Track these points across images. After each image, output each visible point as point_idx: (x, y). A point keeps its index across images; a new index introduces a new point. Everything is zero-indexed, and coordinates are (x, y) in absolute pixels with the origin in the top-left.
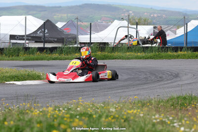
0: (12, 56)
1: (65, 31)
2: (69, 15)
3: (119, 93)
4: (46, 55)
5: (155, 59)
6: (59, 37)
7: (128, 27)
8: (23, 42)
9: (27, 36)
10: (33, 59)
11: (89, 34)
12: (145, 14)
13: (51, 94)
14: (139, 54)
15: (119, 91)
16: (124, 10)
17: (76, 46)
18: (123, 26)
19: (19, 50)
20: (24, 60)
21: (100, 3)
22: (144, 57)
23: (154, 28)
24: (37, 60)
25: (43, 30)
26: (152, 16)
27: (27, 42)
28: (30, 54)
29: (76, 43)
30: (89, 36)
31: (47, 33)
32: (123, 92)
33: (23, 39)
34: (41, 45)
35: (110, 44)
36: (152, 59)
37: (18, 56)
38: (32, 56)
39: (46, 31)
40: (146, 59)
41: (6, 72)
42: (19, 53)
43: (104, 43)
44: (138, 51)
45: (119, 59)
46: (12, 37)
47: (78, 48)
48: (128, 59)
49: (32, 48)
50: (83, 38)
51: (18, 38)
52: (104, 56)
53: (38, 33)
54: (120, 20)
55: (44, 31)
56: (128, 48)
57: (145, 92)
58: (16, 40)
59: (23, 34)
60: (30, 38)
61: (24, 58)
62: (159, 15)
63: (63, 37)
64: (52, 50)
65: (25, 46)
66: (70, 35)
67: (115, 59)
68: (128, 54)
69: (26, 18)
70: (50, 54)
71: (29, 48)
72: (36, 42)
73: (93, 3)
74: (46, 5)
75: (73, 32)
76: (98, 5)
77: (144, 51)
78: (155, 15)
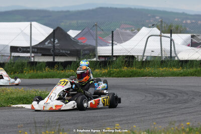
0: (15, 72)
1: (80, 41)
2: (80, 21)
3: (160, 118)
4: (58, 72)
5: (196, 76)
6: (73, 48)
7: (161, 36)
8: (28, 55)
9: (34, 47)
10: (42, 77)
11: (111, 44)
12: (176, 20)
13: (72, 119)
14: (175, 70)
15: (159, 116)
16: (149, 15)
17: (95, 59)
18: (155, 34)
19: (23, 65)
20: (30, 78)
21: (118, 7)
22: (181, 74)
23: (192, 37)
24: (46, 77)
25: (52, 40)
26: (184, 22)
27: (33, 55)
28: (37, 70)
29: (95, 56)
30: (111, 47)
31: (57, 43)
32: (164, 117)
33: (28, 52)
34: (50, 59)
35: (136, 57)
36: (193, 75)
37: (22, 72)
38: (40, 73)
39: (56, 41)
40: (184, 76)
41: (12, 93)
42: (22, 69)
43: (130, 56)
44: (174, 66)
45: (150, 76)
46: (14, 49)
47: (98, 63)
48: (162, 75)
49: (39, 62)
50: (104, 50)
51: (20, 50)
52: (132, 72)
53: (46, 43)
54: (150, 27)
55: (54, 41)
56: (162, 62)
57: (192, 117)
58: (19, 52)
59: (28, 45)
60: (36, 50)
61: (30, 75)
62: (194, 21)
63: (78, 48)
64: (65, 65)
65: (30, 61)
66: (87, 46)
67: (146, 76)
68: (161, 69)
69: (31, 24)
70: (63, 70)
71: (36, 63)
72: (43, 55)
73: (109, 6)
74: (51, 10)
75: (90, 42)
76: (116, 8)
77: (182, 66)
78: (189, 21)
